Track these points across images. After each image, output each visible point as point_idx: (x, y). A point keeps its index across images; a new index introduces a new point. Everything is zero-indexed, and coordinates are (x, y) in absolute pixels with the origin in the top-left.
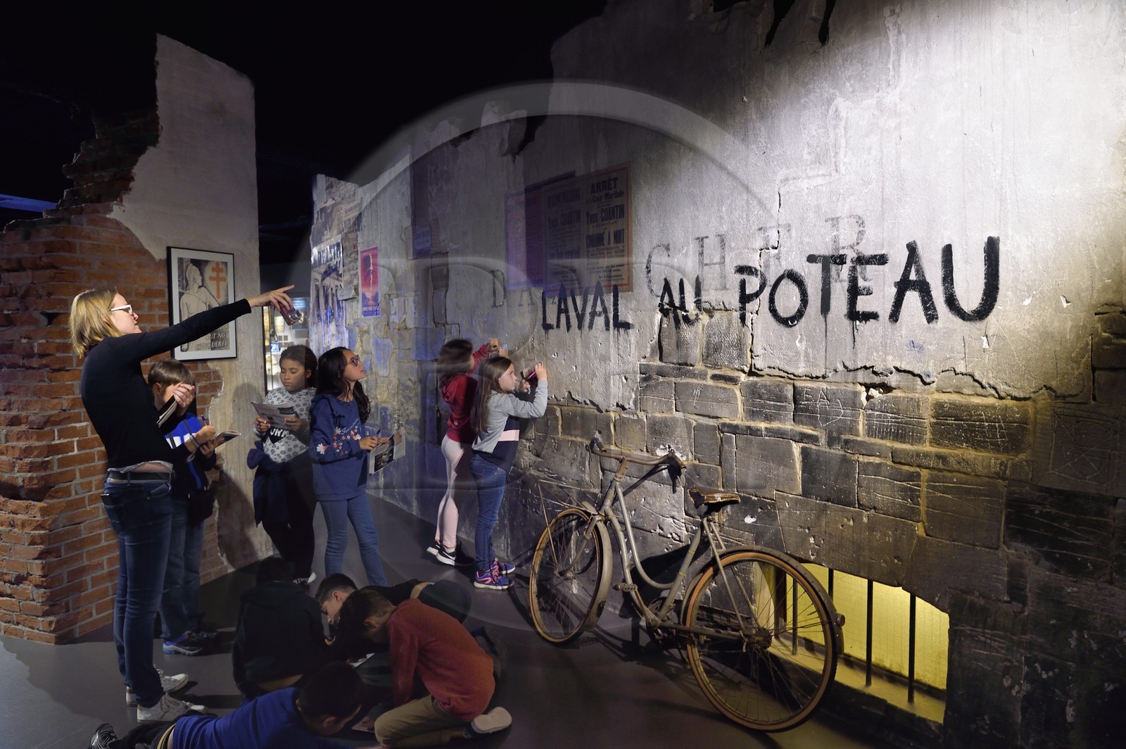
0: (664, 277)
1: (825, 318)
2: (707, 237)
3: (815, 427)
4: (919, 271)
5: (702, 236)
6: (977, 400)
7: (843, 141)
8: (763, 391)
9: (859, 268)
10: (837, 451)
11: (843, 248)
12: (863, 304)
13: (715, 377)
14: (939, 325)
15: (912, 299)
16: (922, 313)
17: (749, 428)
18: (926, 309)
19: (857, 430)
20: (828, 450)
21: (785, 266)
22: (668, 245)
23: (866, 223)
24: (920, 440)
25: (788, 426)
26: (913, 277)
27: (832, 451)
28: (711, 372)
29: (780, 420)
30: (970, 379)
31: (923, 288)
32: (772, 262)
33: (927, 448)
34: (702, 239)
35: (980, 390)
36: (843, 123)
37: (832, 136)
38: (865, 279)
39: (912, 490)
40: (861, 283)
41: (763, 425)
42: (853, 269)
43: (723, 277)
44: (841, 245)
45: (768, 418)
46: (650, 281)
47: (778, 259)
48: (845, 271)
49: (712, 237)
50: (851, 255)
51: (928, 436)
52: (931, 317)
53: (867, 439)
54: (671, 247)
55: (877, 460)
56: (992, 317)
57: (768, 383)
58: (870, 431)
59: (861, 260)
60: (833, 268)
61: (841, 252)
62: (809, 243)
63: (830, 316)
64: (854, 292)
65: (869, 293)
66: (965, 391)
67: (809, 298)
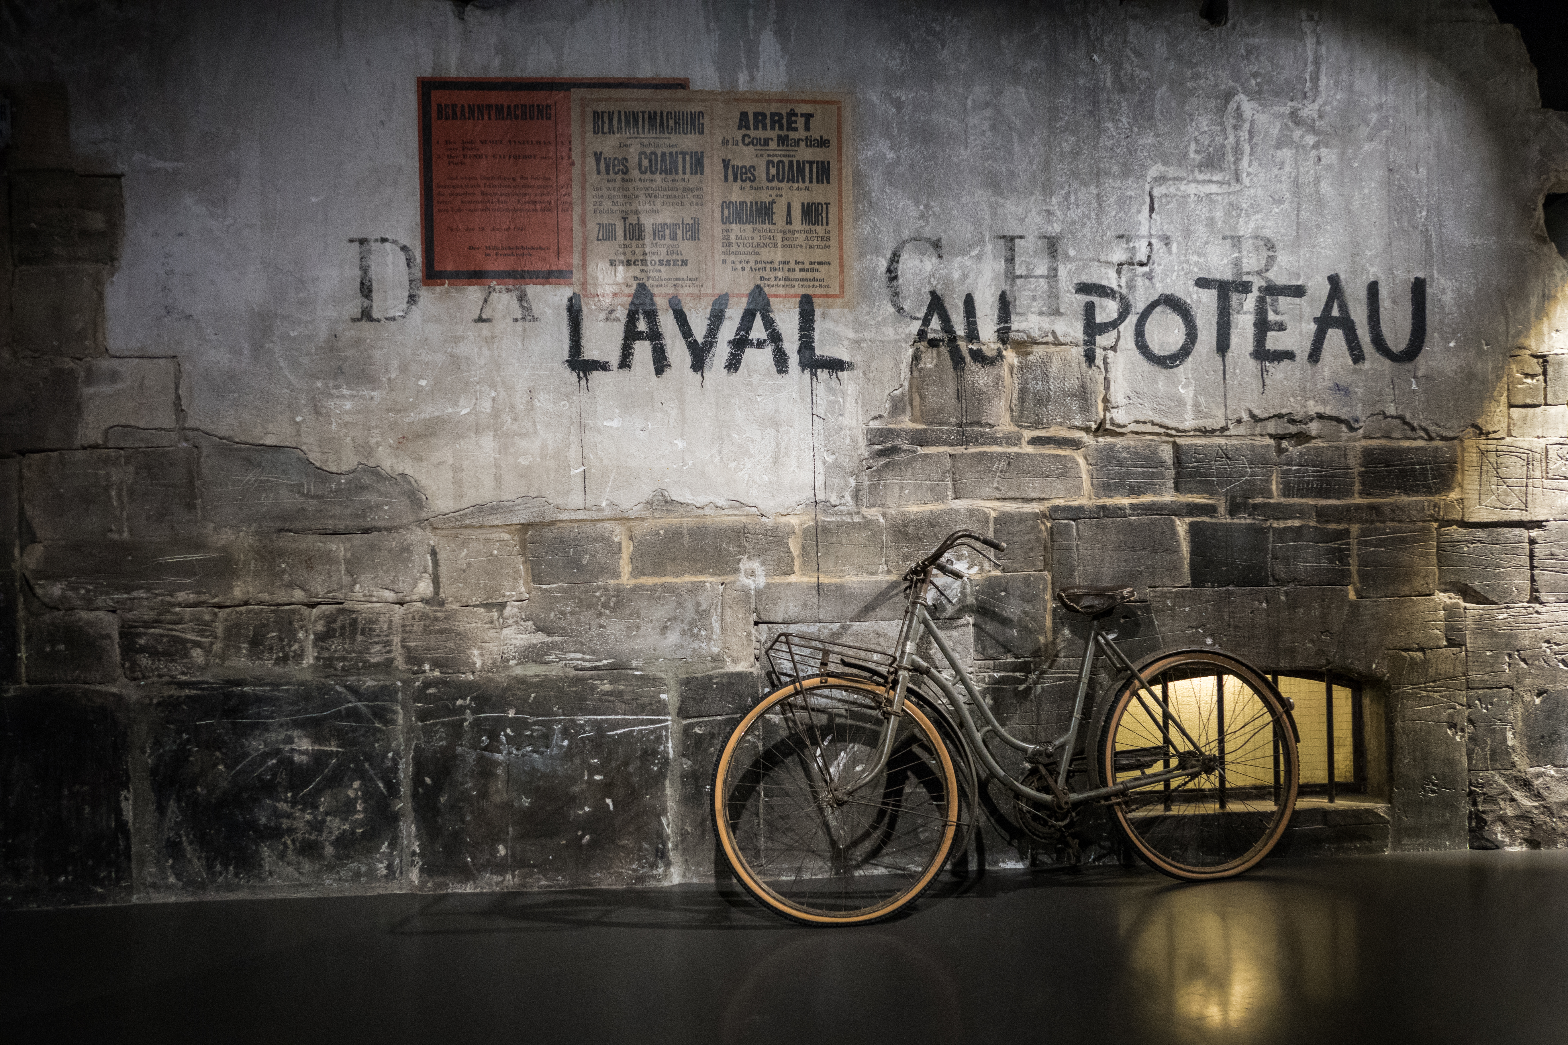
0: (928, 288)
1: (1223, 357)
2: (1021, 237)
3: (1211, 493)
4: (1343, 308)
5: (1011, 233)
6: (1406, 444)
7: (1247, 148)
8: (1125, 454)
9: (1268, 299)
10: (1243, 520)
11: (1248, 273)
12: (1274, 341)
13: (1034, 441)
14: (1367, 365)
15: (1335, 337)
16: (1347, 354)
17: (1103, 507)
18: (1351, 349)
19: (1270, 491)
20: (1229, 521)
21: (1160, 288)
22: (939, 240)
23: (1277, 248)
24: (1349, 493)
25: (1168, 497)
26: (1335, 312)
27: (1236, 521)
28: (1028, 434)
29: (1155, 492)
30: (1398, 421)
31: (1347, 325)
32: (1139, 282)
33: (1358, 500)
34: (1012, 239)
35: (1409, 433)
36: (1247, 126)
37: (1231, 139)
38: (1276, 312)
39: (1340, 550)
40: (1272, 317)
41: (1125, 501)
42: (1261, 301)
43: (1053, 295)
44: (1245, 270)
45: (1134, 491)
46: (896, 294)
47: (1150, 279)
48: (1250, 302)
49: (1030, 238)
50: (1258, 283)
51: (1357, 487)
52: (1358, 357)
53: (1283, 500)
54: (944, 243)
55: (1297, 523)
56: (1421, 360)
57: (1132, 443)
58: (1287, 491)
59: (1272, 290)
60: (1235, 297)
61: (1245, 278)
62: (1196, 263)
63: (1229, 354)
64: (1262, 326)
65: (1281, 327)
66: (1395, 435)
67: (1199, 333)
